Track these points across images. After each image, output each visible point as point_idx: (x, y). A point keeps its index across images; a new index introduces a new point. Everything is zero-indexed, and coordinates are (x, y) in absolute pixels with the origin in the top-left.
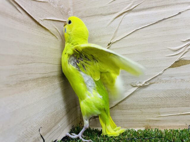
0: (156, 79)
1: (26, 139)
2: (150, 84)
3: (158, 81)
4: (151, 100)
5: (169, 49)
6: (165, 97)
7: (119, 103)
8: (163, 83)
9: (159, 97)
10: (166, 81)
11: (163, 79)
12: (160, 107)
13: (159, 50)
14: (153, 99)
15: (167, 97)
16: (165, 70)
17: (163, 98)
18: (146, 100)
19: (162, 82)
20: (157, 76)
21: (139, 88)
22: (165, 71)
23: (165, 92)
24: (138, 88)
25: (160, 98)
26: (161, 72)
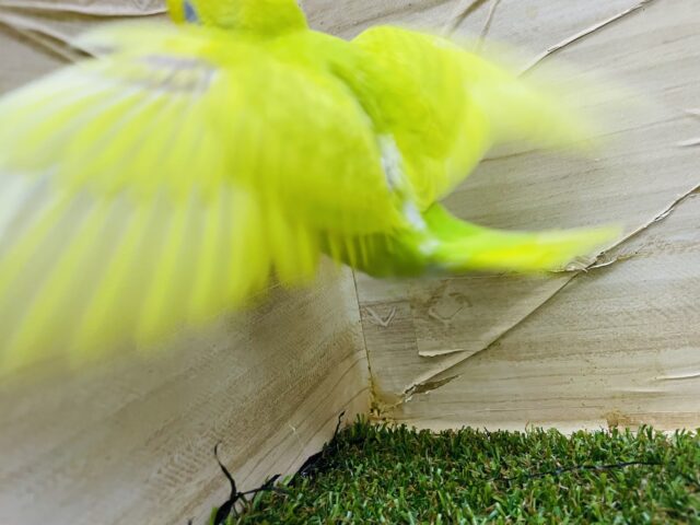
0: (643, 240)
1: (173, 490)
2: (618, 261)
3: (652, 246)
4: (626, 320)
5: (693, 116)
6: (680, 309)
7: (503, 336)
8: (671, 253)
9: (659, 310)
10: (685, 246)
11: (672, 239)
12: (665, 347)
13: (652, 124)
14: (634, 318)
15: (690, 307)
16: (677, 202)
17: (673, 312)
18: (607, 324)
19: (666, 251)
20: (644, 229)
21: (575, 281)
22: (679, 207)
23: (683, 287)
24: (570, 281)
25: (663, 313)
26: (661, 213)
